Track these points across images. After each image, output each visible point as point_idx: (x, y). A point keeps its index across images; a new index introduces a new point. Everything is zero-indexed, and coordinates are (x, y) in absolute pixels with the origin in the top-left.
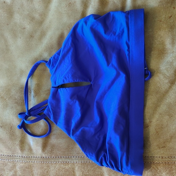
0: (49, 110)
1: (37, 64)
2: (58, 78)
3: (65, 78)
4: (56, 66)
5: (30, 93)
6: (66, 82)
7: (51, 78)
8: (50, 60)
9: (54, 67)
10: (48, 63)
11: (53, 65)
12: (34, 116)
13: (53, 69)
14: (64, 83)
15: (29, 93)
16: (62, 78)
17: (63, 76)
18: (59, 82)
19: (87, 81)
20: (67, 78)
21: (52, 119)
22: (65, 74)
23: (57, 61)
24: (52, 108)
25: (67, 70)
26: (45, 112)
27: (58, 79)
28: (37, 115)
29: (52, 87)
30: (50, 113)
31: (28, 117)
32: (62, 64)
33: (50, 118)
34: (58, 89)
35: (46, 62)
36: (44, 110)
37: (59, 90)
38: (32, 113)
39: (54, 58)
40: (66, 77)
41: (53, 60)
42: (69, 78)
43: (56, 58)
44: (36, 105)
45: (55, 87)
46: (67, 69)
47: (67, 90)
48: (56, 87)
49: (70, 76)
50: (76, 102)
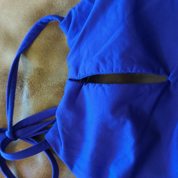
0: (56, 133)
1: (41, 22)
2: (85, 60)
3: (103, 61)
4: (83, 28)
5: (22, 87)
6: (103, 71)
7: (69, 58)
8: (70, 15)
9: (78, 31)
10: (65, 22)
11: (75, 26)
12: (26, 139)
13: (75, 35)
14: (98, 73)
15: (18, 87)
16: (95, 59)
17: (98, 53)
18: (87, 70)
19: (158, 72)
20: (108, 62)
21: (61, 156)
22: (103, 48)
23: (87, 16)
24: (65, 129)
25: (110, 42)
26: (49, 136)
27: (85, 62)
28: (31, 139)
29: (70, 79)
30: (58, 141)
31: (11, 141)
32: (99, 24)
33: (58, 151)
34: (82, 86)
35: (61, 19)
36: (47, 129)
37: (84, 87)
38: (19, 133)
39: (80, 9)
40: (106, 59)
41: (76, 14)
42: (112, 61)
43: (84, 9)
44: (30, 115)
45: (75, 80)
46: (108, 38)
47: (103, 89)
48: (78, 81)
49: (116, 56)
50: (124, 123)
